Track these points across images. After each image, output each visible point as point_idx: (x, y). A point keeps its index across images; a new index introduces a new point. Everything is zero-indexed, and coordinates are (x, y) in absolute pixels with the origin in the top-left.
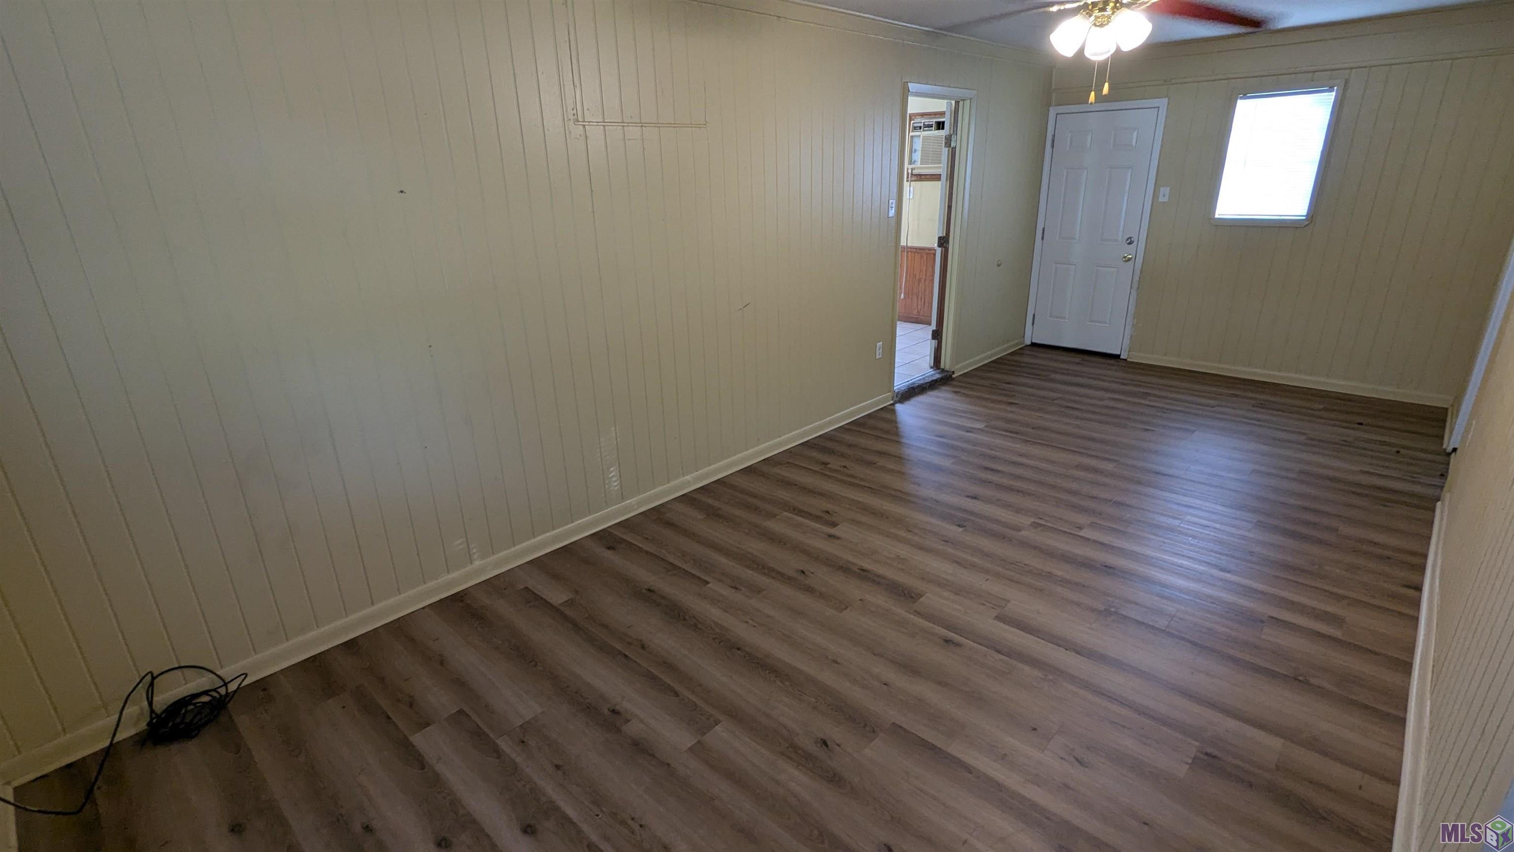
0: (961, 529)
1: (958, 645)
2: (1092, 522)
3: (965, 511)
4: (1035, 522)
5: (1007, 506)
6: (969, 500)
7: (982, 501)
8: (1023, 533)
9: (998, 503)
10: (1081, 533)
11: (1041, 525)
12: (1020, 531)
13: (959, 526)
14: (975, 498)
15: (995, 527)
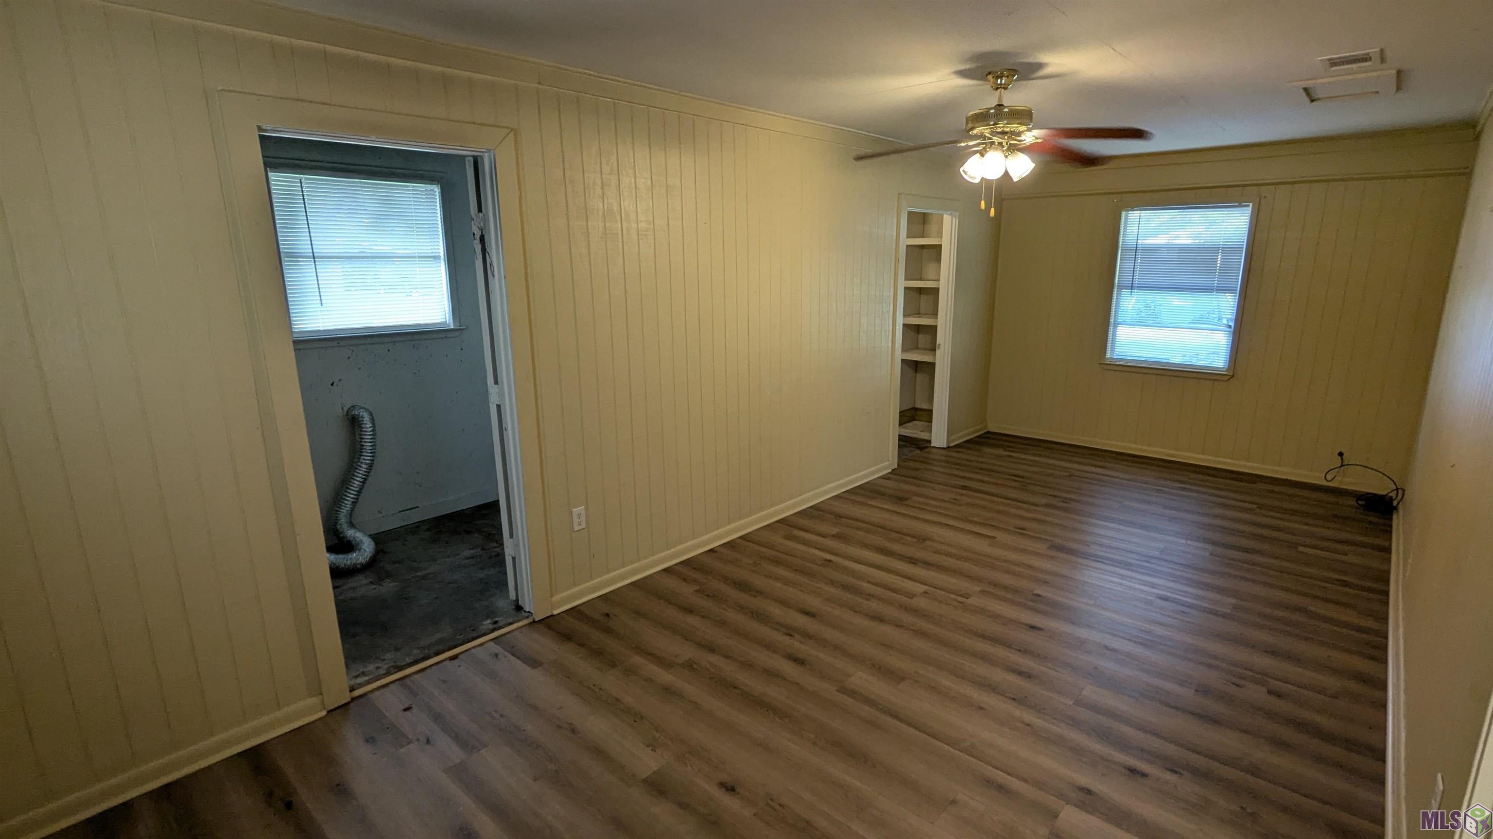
0: (1036, 592)
1: (1015, 528)
2: (912, 598)
3: (1037, 611)
4: (967, 598)
5: (995, 617)
6: (1039, 625)
7: (1022, 624)
8: (978, 589)
9: (1008, 622)
10: (925, 588)
11: (961, 596)
12: (981, 591)
13: (1039, 595)
14: (1033, 627)
15: (1002, 593)
